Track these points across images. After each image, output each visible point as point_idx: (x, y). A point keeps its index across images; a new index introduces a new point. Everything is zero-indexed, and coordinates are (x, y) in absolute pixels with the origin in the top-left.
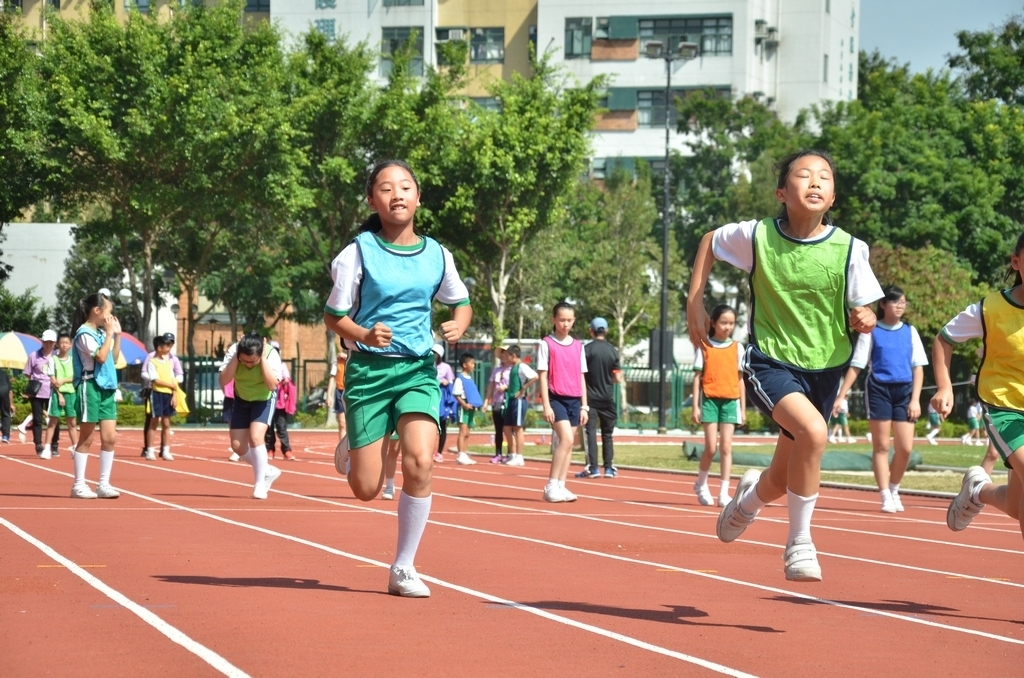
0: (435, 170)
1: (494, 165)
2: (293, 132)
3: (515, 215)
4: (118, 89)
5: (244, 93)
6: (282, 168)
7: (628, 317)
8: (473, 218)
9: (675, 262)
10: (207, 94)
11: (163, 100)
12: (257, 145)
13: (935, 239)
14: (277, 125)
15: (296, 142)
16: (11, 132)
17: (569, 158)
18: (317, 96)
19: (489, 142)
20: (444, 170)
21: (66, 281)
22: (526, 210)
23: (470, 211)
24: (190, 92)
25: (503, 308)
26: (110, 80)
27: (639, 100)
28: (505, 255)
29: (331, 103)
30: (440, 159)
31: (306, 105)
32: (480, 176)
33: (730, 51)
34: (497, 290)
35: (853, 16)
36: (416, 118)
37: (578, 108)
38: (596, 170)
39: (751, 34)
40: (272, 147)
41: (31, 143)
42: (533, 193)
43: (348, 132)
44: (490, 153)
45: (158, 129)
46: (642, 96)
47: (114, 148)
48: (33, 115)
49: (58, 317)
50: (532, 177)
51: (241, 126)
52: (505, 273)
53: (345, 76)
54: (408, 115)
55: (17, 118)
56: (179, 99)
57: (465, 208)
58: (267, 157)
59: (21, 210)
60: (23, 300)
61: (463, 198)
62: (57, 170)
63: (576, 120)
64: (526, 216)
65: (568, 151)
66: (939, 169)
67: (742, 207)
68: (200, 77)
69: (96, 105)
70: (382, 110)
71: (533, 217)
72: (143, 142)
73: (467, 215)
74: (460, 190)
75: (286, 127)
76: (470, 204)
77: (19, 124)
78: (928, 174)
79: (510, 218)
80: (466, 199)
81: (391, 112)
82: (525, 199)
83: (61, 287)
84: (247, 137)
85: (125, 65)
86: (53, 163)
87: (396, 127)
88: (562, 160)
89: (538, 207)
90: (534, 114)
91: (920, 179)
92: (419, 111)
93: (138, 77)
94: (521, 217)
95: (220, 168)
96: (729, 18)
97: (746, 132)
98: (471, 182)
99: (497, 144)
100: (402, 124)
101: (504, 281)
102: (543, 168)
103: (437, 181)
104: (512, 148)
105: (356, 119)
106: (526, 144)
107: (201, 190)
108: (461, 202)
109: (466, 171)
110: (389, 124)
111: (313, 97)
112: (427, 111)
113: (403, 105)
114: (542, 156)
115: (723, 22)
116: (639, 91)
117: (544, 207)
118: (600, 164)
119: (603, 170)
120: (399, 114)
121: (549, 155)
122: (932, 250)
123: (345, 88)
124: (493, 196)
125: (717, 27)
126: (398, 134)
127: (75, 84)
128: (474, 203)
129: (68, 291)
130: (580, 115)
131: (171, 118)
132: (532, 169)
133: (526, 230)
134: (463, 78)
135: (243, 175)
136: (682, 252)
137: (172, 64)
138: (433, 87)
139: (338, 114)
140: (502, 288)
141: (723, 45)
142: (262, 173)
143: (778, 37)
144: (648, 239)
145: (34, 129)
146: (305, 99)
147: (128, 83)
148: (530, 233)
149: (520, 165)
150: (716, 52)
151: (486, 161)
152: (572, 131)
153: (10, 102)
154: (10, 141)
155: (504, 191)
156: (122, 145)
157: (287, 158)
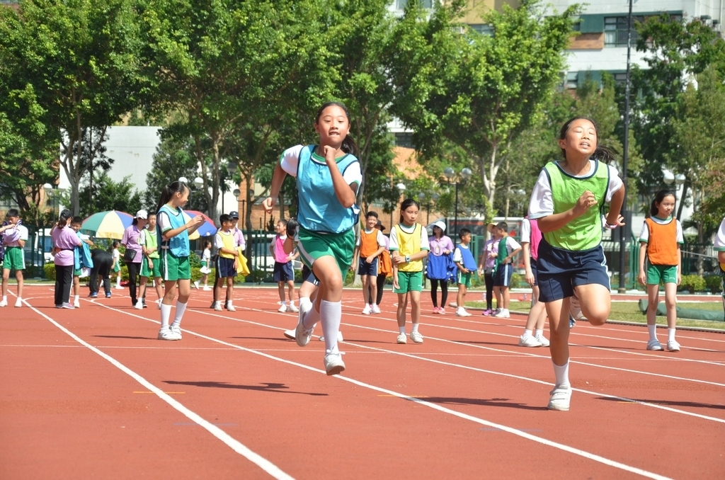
0: (440, 83)
1: (487, 78)
2: (329, 54)
3: (503, 118)
4: (194, 20)
5: (291, 23)
6: (319, 82)
8: (470, 120)
9: (633, 155)
10: (262, 24)
11: (228, 29)
12: (301, 64)
14: (316, 48)
15: (331, 62)
16: (113, 55)
17: (548, 72)
18: (347, 25)
19: (483, 60)
20: (447, 83)
21: (154, 172)
22: (512, 114)
23: (467, 115)
24: (250, 22)
25: (493, 193)
26: (188, 13)
27: (606, 24)
28: (495, 150)
29: (359, 30)
30: (444, 74)
31: (339, 32)
32: (476, 87)
34: (489, 178)
36: (425, 42)
37: (556, 32)
38: (570, 81)
40: (312, 66)
41: (127, 63)
42: (518, 100)
43: (371, 53)
44: (484, 69)
45: (224, 52)
46: (608, 21)
47: (191, 67)
48: (129, 41)
49: (148, 200)
50: (517, 87)
51: (288, 49)
52: (495, 165)
53: (370, 9)
54: (419, 39)
55: (117, 44)
56: (241, 29)
57: (464, 113)
58: (308, 73)
59: (121, 116)
60: (121, 186)
61: (462, 105)
62: (148, 84)
63: (554, 41)
64: (513, 119)
65: (547, 67)
67: (690, 110)
68: (257, 11)
69: (177, 33)
70: (398, 35)
71: (518, 120)
72: (213, 62)
73: (465, 118)
74: (460, 99)
75: (323, 50)
76: (468, 110)
77: (119, 49)
79: (500, 121)
80: (465, 106)
81: (406, 37)
82: (512, 105)
83: (150, 176)
84: (292, 58)
85: (200, 2)
86: (145, 79)
87: (409, 49)
88: (542, 73)
89: (522, 112)
90: (520, 37)
92: (428, 36)
93: (209, 11)
94: (508, 120)
95: (271, 83)
97: (694, 49)
98: (468, 92)
99: (490, 61)
100: (414, 46)
101: (494, 171)
102: (526, 80)
103: (442, 92)
104: (502, 65)
105: (378, 43)
106: (513, 61)
107: (257, 99)
108: (460, 109)
109: (464, 84)
110: (404, 46)
111: (344, 26)
112: (434, 35)
113: (415, 31)
114: (526, 71)
116: (606, 17)
117: (527, 111)
118: (573, 77)
119: (575, 81)
120: (412, 39)
121: (532, 70)
123: (369, 18)
124: (486, 103)
126: (411, 54)
127: (161, 18)
128: (471, 109)
129: (155, 179)
130: (557, 37)
131: (234, 44)
132: (518, 81)
133: (512, 130)
134: (463, 9)
135: (289, 88)
136: (639, 147)
137: (236, 1)
138: (439, 16)
139: (365, 39)
140: (493, 177)
142: (304, 87)
144: (612, 137)
145: (131, 52)
146: (338, 27)
147: (201, 16)
148: (515, 132)
149: (508, 78)
151: (481, 75)
152: (551, 50)
153: (112, 31)
154: (112, 62)
155: (495, 99)
156: (197, 65)
157: (324, 74)
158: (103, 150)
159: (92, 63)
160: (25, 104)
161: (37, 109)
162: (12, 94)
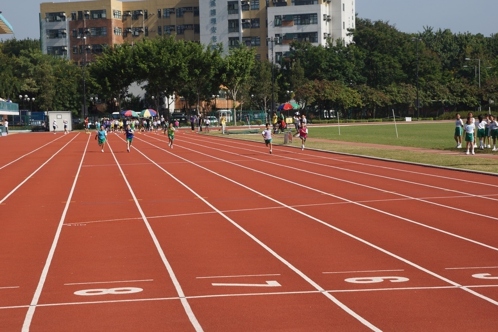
0: (217, 70)
1: (230, 69)
5: (174, 57)
7: (267, 99)
13: (337, 78)
20: (219, 71)
25: (235, 99)
27: (294, 36)
28: (235, 87)
29: (193, 58)
31: (188, 59)
32: (227, 71)
33: (317, 23)
35: (353, 10)
36: (212, 60)
37: (249, 55)
39: (322, 18)
40: (180, 68)
42: (240, 74)
44: (229, 66)
52: (235, 91)
54: (210, 59)
60: (137, 97)
61: (224, 76)
64: (239, 79)
66: (339, 62)
69: (144, 62)
70: (204, 58)
71: (241, 79)
72: (153, 69)
74: (223, 74)
75: (183, 64)
78: (335, 63)
82: (238, 75)
85: (149, 53)
89: (241, 77)
91: (334, 64)
96: (316, 14)
98: (225, 72)
99: (230, 64)
101: (235, 93)
102: (241, 68)
103: (218, 73)
104: (234, 65)
106: (237, 63)
109: (223, 70)
110: (206, 61)
112: (214, 58)
113: (209, 57)
115: (315, 16)
116: (294, 34)
120: (208, 59)
122: (336, 80)
124: (230, 74)
125: (313, 17)
126: (208, 63)
127: (140, 58)
128: (226, 77)
137: (159, 53)
138: (215, 53)
140: (235, 95)
141: (315, 21)
143: (331, 18)
149: (236, 68)
150: (313, 23)
151: (228, 68)
155: (233, 74)
158: (128, 92)
159: (122, 71)
160: (105, 83)
161: (108, 84)
162: (102, 80)
